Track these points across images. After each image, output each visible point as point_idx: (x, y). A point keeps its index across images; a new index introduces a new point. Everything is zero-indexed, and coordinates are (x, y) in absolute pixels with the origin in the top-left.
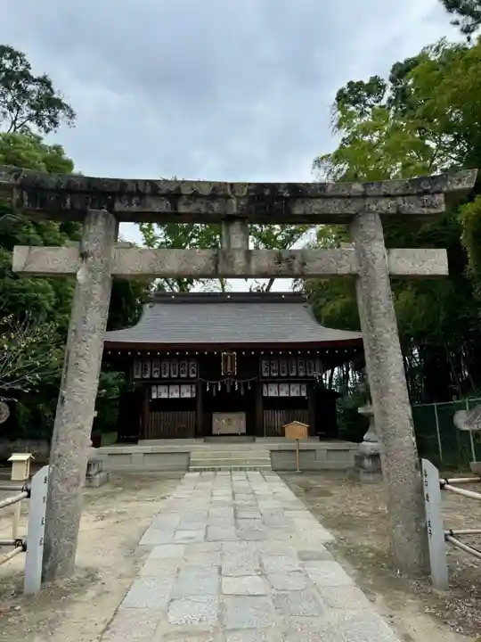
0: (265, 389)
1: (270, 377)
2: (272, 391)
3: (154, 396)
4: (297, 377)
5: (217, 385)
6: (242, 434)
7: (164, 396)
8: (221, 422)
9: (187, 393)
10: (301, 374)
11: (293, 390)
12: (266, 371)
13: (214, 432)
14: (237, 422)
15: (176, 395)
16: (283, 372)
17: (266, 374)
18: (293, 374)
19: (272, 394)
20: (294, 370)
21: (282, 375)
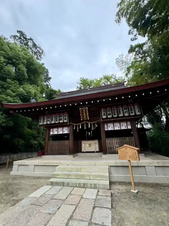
0: (106, 126)
1: (107, 118)
2: (110, 127)
3: (51, 133)
4: (124, 116)
5: (79, 126)
6: (97, 152)
7: (56, 133)
8: (86, 145)
9: (66, 131)
10: (127, 115)
11: (122, 125)
12: (104, 115)
13: (83, 150)
14: (94, 145)
15: (61, 133)
16: (115, 115)
17: (104, 117)
18: (121, 115)
19: (110, 129)
20: (122, 112)
21: (114, 116)
